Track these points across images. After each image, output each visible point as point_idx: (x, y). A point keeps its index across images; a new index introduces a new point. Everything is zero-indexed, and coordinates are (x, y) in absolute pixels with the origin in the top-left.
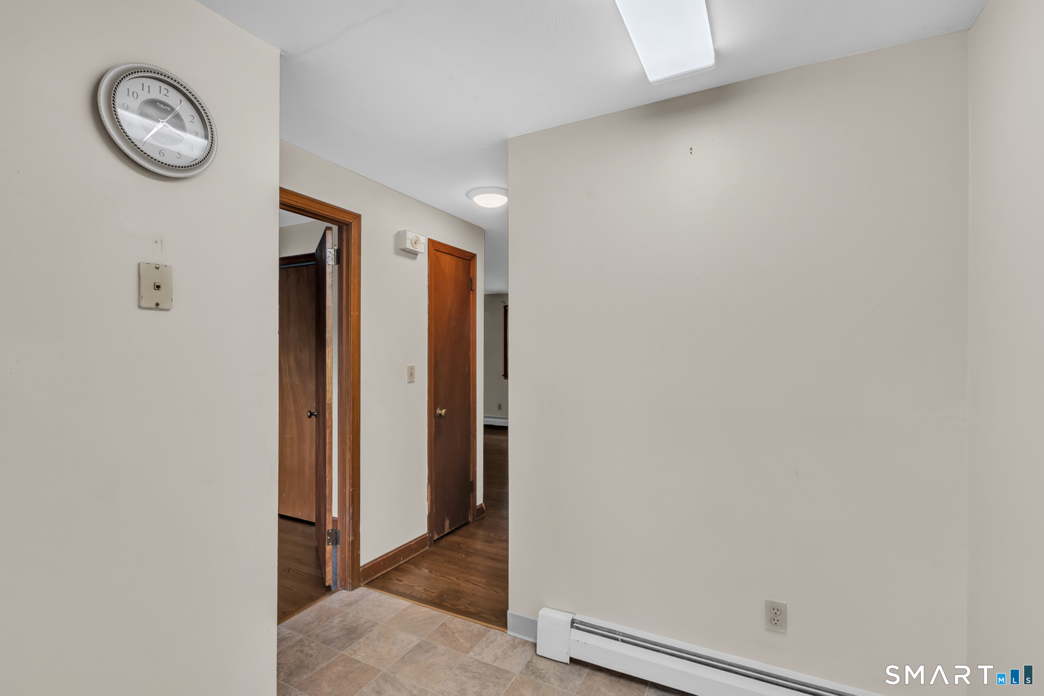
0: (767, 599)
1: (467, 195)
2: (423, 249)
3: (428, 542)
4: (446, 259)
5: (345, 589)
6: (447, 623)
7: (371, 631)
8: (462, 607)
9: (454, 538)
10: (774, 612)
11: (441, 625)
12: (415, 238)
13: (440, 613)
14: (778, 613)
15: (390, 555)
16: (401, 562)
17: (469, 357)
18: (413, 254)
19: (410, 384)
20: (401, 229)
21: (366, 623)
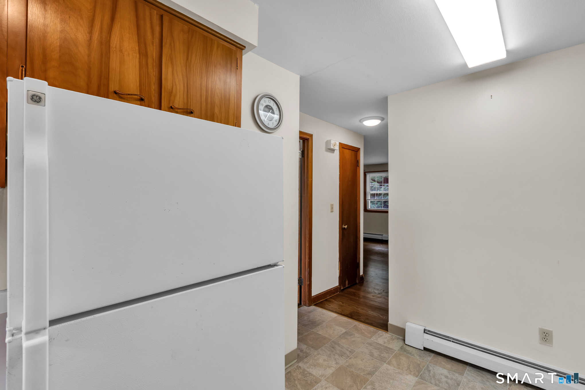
0: (540, 327)
1: (360, 121)
2: (337, 148)
3: (339, 290)
4: (347, 152)
5: (305, 306)
6: (357, 325)
7: (322, 324)
8: (362, 320)
9: (351, 290)
10: (544, 334)
11: (354, 326)
12: (334, 143)
13: (353, 321)
14: (547, 335)
15: (323, 293)
16: (328, 298)
17: (357, 200)
18: (333, 151)
19: (332, 213)
20: (328, 139)
21: (319, 320)
